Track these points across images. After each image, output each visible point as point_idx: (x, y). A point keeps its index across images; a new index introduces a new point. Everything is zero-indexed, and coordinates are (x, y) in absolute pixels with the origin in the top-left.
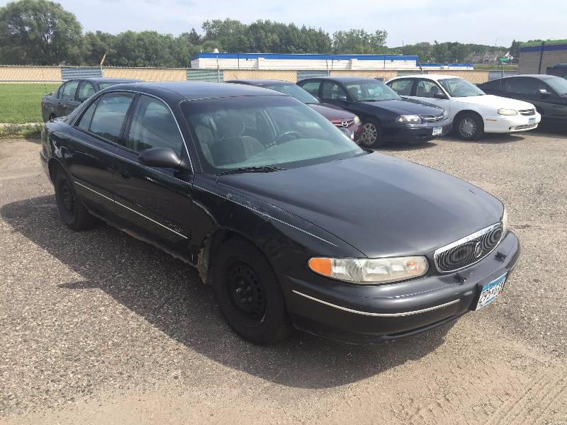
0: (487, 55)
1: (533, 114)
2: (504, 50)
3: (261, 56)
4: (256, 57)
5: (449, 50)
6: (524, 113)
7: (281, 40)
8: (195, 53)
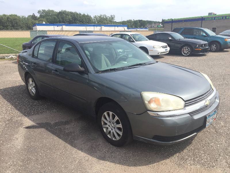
0: (153, 25)
1: (167, 47)
2: (159, 23)
3: (64, 25)
4: (62, 25)
5: (139, 22)
6: (163, 47)
7: (72, 18)
8: (34, 24)
